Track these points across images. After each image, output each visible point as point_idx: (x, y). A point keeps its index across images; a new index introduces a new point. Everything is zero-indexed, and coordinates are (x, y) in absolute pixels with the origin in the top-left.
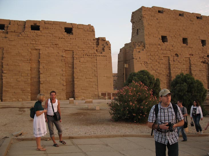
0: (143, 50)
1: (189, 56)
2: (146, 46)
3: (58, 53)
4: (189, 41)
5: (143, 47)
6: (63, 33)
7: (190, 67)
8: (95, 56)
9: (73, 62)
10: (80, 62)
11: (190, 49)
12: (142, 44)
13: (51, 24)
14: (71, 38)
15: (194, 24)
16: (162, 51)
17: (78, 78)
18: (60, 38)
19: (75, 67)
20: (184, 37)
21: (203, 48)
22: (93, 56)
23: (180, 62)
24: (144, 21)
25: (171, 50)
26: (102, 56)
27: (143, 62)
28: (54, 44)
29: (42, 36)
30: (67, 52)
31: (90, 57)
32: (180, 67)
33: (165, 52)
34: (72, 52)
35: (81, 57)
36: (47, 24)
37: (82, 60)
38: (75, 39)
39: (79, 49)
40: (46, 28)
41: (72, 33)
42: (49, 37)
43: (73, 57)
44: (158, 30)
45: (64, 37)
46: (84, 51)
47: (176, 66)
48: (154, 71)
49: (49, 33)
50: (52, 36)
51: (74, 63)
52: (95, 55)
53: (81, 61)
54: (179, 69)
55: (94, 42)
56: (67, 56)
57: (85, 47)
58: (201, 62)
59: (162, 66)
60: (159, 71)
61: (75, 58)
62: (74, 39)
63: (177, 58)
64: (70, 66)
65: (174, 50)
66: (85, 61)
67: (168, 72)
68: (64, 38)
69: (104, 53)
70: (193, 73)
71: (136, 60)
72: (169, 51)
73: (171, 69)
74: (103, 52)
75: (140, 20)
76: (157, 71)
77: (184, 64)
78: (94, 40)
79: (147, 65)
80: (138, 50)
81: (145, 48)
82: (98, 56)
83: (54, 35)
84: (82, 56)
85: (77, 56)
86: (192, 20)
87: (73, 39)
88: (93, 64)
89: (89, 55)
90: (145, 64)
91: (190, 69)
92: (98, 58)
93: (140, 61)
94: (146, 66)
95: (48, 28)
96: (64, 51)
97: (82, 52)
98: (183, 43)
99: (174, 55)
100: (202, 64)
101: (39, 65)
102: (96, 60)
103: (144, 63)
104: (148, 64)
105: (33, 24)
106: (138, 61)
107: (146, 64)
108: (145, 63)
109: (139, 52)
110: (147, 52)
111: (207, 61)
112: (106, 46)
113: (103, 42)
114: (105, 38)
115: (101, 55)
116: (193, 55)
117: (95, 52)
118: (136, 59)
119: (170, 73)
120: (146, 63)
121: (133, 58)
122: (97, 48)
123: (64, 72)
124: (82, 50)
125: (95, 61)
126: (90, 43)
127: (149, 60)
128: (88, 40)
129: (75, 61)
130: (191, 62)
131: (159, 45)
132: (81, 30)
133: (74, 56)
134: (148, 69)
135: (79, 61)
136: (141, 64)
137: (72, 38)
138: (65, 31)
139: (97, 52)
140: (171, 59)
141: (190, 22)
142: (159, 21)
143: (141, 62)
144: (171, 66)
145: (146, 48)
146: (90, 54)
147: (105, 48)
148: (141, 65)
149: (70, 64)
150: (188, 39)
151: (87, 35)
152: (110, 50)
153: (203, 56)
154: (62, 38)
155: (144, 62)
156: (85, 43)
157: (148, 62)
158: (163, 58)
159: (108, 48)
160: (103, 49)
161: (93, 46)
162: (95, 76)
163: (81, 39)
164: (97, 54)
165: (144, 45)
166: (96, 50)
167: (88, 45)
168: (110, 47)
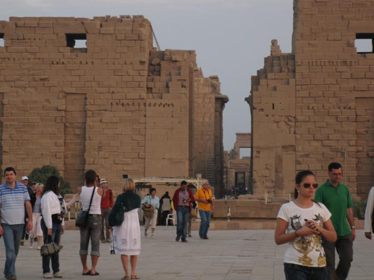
0: (288, 83)
2: (298, 69)
3: (48, 101)
5: (291, 74)
6: (61, 49)
8: (142, 106)
9: (85, 123)
10: (101, 121)
12: (291, 63)
13: (31, 27)
14: (81, 62)
16: (352, 83)
17: (94, 163)
18: (53, 63)
19: (87, 136)
22: (136, 107)
26: (162, 106)
27: (283, 119)
28: (37, 78)
29: (9, 59)
30: (69, 97)
31: (128, 108)
33: (363, 84)
34: (83, 97)
35: (106, 110)
36: (22, 27)
37: (107, 116)
38: (92, 62)
39: (99, 90)
40: (18, 39)
42: (26, 61)
43: (85, 111)
44: (345, 16)
45: (62, 60)
46: (113, 93)
48: (318, 144)
49: (26, 51)
50: (34, 59)
51: (87, 127)
52: (142, 102)
53: (103, 121)
55: (141, 67)
56: (70, 108)
57: (117, 83)
60: (333, 144)
61: (89, 113)
62: (90, 63)
64: (78, 131)
68: (63, 63)
69: (167, 98)
71: (262, 113)
74: (165, 95)
76: (327, 143)
78: (142, 62)
79: (296, 126)
80: (272, 83)
81: (295, 76)
82: (150, 105)
83: (37, 57)
84: (109, 108)
85: (93, 108)
87: (87, 63)
88: (135, 127)
89: (125, 102)
90: (290, 123)
92: (150, 111)
93: (273, 116)
94: (292, 129)
95: (24, 39)
96: (61, 95)
97: (109, 96)
101: (1, 132)
102: (145, 116)
103: (287, 120)
104: (298, 122)
106: (267, 116)
107: (292, 124)
108: (290, 120)
109: (275, 89)
110: (299, 87)
112: (175, 78)
113: (172, 65)
115: (158, 101)
117: (144, 95)
118: (262, 110)
120: (292, 119)
121: (254, 108)
122: (151, 85)
123: (62, 149)
124: (108, 92)
125: (142, 119)
126: (131, 72)
127: (305, 110)
128: (125, 64)
129: (89, 121)
131: (345, 63)
132: (109, 37)
133: (88, 107)
134: (298, 136)
135: (99, 119)
136: (277, 122)
137: (84, 62)
138: (65, 45)
139: (150, 95)
143: (277, 118)
145: (297, 75)
146: (128, 101)
147: (170, 84)
148: (275, 125)
149: (78, 128)
151: (125, 50)
154: (57, 63)
155: (287, 117)
156: (117, 74)
157: (299, 118)
158: (352, 105)
159: (180, 83)
160: (167, 87)
161: (139, 78)
162: (139, 158)
163: (107, 64)
164: (150, 100)
165: (295, 66)
166: (149, 89)
167: (126, 78)
168: (186, 80)
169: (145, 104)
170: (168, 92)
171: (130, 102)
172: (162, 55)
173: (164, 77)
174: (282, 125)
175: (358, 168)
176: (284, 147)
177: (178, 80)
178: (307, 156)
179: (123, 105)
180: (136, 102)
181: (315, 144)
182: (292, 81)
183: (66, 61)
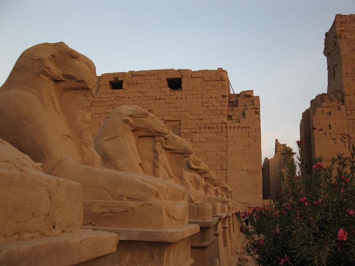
0: (339, 109)
2: (346, 98)
5: (340, 103)
6: (163, 89)
8: (224, 129)
10: (192, 141)
12: (339, 95)
13: (142, 75)
14: (177, 98)
18: (156, 99)
22: (220, 130)
24: (340, 46)
26: (240, 129)
27: (339, 136)
29: (125, 97)
30: (167, 123)
31: (213, 131)
34: (178, 123)
35: (196, 133)
36: (136, 76)
37: (197, 137)
38: (186, 98)
39: (191, 117)
40: (133, 84)
41: (181, 88)
42: (137, 99)
43: (180, 134)
45: (164, 97)
46: (202, 119)
49: (138, 92)
50: (143, 97)
52: (224, 126)
53: (193, 141)
55: (223, 100)
57: (204, 112)
61: (183, 135)
62: (184, 98)
66: (202, 140)
68: (164, 99)
69: (244, 122)
71: (321, 132)
74: (242, 120)
75: (335, 44)
78: (224, 96)
79: (349, 142)
80: (326, 110)
81: (344, 104)
82: (230, 128)
83: (145, 95)
84: (198, 130)
85: (186, 131)
87: (182, 98)
88: (219, 145)
89: (211, 126)
90: (344, 139)
92: (230, 132)
93: (330, 134)
94: (347, 145)
95: (137, 84)
97: (199, 122)
102: (227, 136)
103: (341, 137)
104: (351, 139)
105: (112, 80)
106: (326, 134)
107: (347, 140)
108: (344, 138)
109: (330, 113)
110: (349, 112)
112: (250, 107)
113: (247, 99)
114: (252, 91)
115: (237, 125)
117: (226, 120)
118: (321, 130)
120: (346, 137)
121: (314, 128)
122: (231, 113)
124: (198, 119)
125: (225, 139)
126: (215, 104)
128: (211, 98)
132: (199, 80)
133: (182, 130)
135: (190, 139)
136: (334, 139)
137: (179, 98)
138: (167, 86)
139: (231, 121)
143: (334, 136)
145: (347, 103)
146: (213, 125)
147: (246, 112)
148: (332, 142)
151: (211, 88)
152: (258, 113)
154: (160, 99)
155: (342, 135)
156: (204, 105)
157: (352, 135)
159: (254, 110)
160: (244, 114)
161: (221, 108)
162: (222, 169)
163: (197, 98)
164: (230, 123)
165: (343, 97)
166: (230, 117)
167: (211, 108)
168: (258, 108)
169: (227, 127)
170: (245, 118)
171: (215, 126)
173: (241, 107)
174: (338, 141)
177: (252, 109)
179: (209, 128)
180: (219, 126)
182: (343, 107)
183: (166, 98)
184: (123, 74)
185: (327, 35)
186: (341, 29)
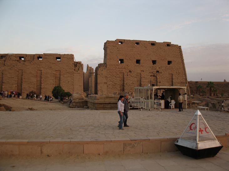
1: (141, 72)
3: (52, 72)
4: (141, 62)
5: (106, 67)
6: (55, 61)
7: (141, 79)
9: (60, 77)
11: (142, 67)
14: (59, 63)
15: (147, 49)
16: (119, 69)
19: (61, 80)
20: (137, 59)
21: (153, 66)
22: (72, 74)
23: (132, 76)
24: (107, 50)
25: (126, 69)
28: (49, 67)
30: (57, 71)
31: (70, 74)
32: (132, 80)
33: (121, 70)
34: (60, 71)
36: (46, 55)
37: (65, 76)
39: (63, 70)
40: (45, 58)
42: (47, 63)
43: (60, 74)
44: (117, 55)
47: (129, 78)
48: (112, 82)
49: (47, 61)
50: (49, 63)
54: (131, 81)
56: (57, 74)
57: (67, 68)
58: (151, 76)
59: (118, 79)
60: (115, 82)
61: (61, 75)
63: (130, 73)
64: (58, 79)
65: (128, 68)
66: (67, 76)
67: (123, 82)
68: (55, 64)
69: (79, 72)
70: (142, 84)
72: (125, 69)
73: (125, 81)
74: (78, 71)
75: (106, 48)
76: (114, 82)
77: (135, 78)
78: (73, 64)
80: (102, 69)
84: (65, 73)
85: (62, 74)
86: (146, 46)
88: (71, 78)
91: (141, 81)
92: (75, 74)
93: (102, 76)
94: (106, 79)
95: (47, 58)
96: (55, 71)
97: (66, 71)
98: (137, 63)
99: (128, 72)
100: (151, 77)
101: (41, 79)
105: (38, 56)
109: (102, 70)
111: (156, 75)
112: (80, 67)
113: (80, 65)
114: (81, 62)
115: (77, 72)
116: (143, 71)
117: (73, 71)
118: (100, 75)
119: (124, 83)
120: (106, 77)
121: (98, 74)
122: (75, 69)
123: (55, 83)
125: (73, 76)
126: (71, 66)
127: (109, 75)
128: (69, 64)
129: (61, 77)
130: (141, 76)
131: (117, 65)
132: (66, 58)
134: (107, 81)
138: (55, 59)
140: (126, 74)
141: (145, 48)
142: (118, 49)
144: (125, 78)
146: (70, 72)
148: (102, 78)
150: (141, 60)
151: (69, 61)
153: (152, 71)
156: (67, 66)
157: (108, 77)
158: (119, 74)
160: (79, 69)
163: (65, 64)
164: (75, 72)
165: (106, 65)
166: (75, 70)
167: (69, 67)
168: (83, 68)
170: (79, 70)
172: (77, 63)
173: (78, 67)
174: (104, 78)
175: (120, 88)
176: (104, 83)
178: (109, 85)
181: (111, 82)
182: (106, 69)
184: (42, 54)
185: (105, 43)
186: (108, 45)
